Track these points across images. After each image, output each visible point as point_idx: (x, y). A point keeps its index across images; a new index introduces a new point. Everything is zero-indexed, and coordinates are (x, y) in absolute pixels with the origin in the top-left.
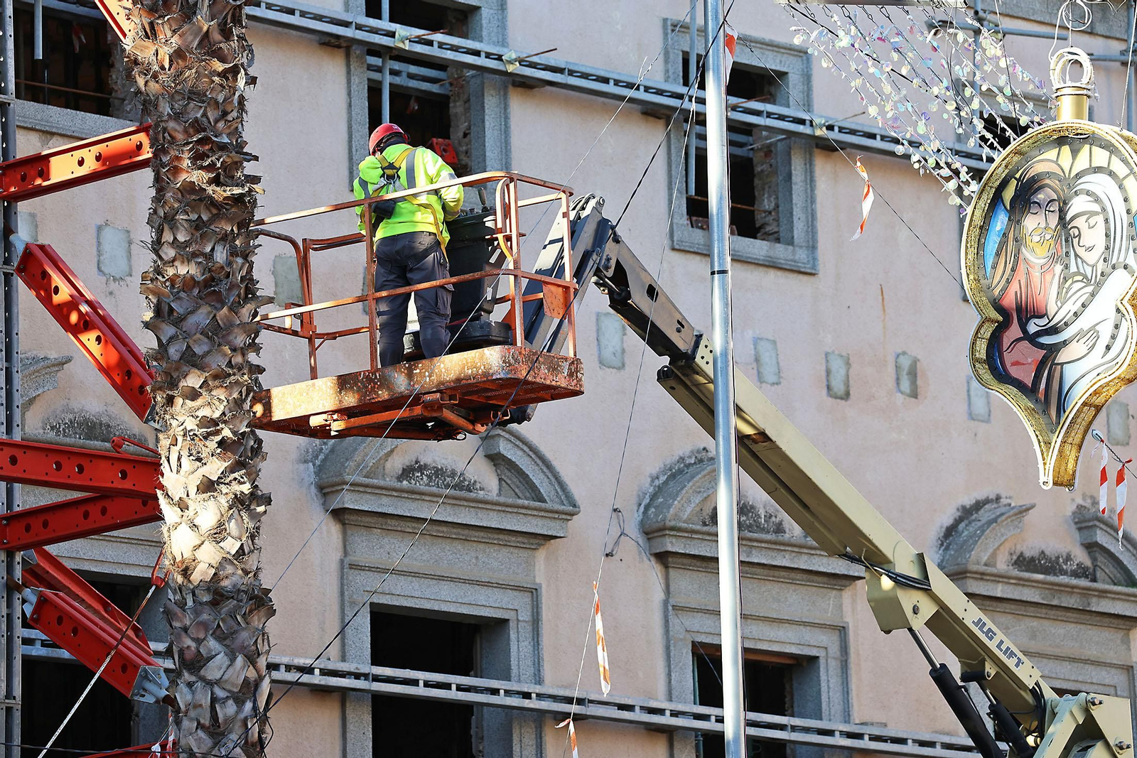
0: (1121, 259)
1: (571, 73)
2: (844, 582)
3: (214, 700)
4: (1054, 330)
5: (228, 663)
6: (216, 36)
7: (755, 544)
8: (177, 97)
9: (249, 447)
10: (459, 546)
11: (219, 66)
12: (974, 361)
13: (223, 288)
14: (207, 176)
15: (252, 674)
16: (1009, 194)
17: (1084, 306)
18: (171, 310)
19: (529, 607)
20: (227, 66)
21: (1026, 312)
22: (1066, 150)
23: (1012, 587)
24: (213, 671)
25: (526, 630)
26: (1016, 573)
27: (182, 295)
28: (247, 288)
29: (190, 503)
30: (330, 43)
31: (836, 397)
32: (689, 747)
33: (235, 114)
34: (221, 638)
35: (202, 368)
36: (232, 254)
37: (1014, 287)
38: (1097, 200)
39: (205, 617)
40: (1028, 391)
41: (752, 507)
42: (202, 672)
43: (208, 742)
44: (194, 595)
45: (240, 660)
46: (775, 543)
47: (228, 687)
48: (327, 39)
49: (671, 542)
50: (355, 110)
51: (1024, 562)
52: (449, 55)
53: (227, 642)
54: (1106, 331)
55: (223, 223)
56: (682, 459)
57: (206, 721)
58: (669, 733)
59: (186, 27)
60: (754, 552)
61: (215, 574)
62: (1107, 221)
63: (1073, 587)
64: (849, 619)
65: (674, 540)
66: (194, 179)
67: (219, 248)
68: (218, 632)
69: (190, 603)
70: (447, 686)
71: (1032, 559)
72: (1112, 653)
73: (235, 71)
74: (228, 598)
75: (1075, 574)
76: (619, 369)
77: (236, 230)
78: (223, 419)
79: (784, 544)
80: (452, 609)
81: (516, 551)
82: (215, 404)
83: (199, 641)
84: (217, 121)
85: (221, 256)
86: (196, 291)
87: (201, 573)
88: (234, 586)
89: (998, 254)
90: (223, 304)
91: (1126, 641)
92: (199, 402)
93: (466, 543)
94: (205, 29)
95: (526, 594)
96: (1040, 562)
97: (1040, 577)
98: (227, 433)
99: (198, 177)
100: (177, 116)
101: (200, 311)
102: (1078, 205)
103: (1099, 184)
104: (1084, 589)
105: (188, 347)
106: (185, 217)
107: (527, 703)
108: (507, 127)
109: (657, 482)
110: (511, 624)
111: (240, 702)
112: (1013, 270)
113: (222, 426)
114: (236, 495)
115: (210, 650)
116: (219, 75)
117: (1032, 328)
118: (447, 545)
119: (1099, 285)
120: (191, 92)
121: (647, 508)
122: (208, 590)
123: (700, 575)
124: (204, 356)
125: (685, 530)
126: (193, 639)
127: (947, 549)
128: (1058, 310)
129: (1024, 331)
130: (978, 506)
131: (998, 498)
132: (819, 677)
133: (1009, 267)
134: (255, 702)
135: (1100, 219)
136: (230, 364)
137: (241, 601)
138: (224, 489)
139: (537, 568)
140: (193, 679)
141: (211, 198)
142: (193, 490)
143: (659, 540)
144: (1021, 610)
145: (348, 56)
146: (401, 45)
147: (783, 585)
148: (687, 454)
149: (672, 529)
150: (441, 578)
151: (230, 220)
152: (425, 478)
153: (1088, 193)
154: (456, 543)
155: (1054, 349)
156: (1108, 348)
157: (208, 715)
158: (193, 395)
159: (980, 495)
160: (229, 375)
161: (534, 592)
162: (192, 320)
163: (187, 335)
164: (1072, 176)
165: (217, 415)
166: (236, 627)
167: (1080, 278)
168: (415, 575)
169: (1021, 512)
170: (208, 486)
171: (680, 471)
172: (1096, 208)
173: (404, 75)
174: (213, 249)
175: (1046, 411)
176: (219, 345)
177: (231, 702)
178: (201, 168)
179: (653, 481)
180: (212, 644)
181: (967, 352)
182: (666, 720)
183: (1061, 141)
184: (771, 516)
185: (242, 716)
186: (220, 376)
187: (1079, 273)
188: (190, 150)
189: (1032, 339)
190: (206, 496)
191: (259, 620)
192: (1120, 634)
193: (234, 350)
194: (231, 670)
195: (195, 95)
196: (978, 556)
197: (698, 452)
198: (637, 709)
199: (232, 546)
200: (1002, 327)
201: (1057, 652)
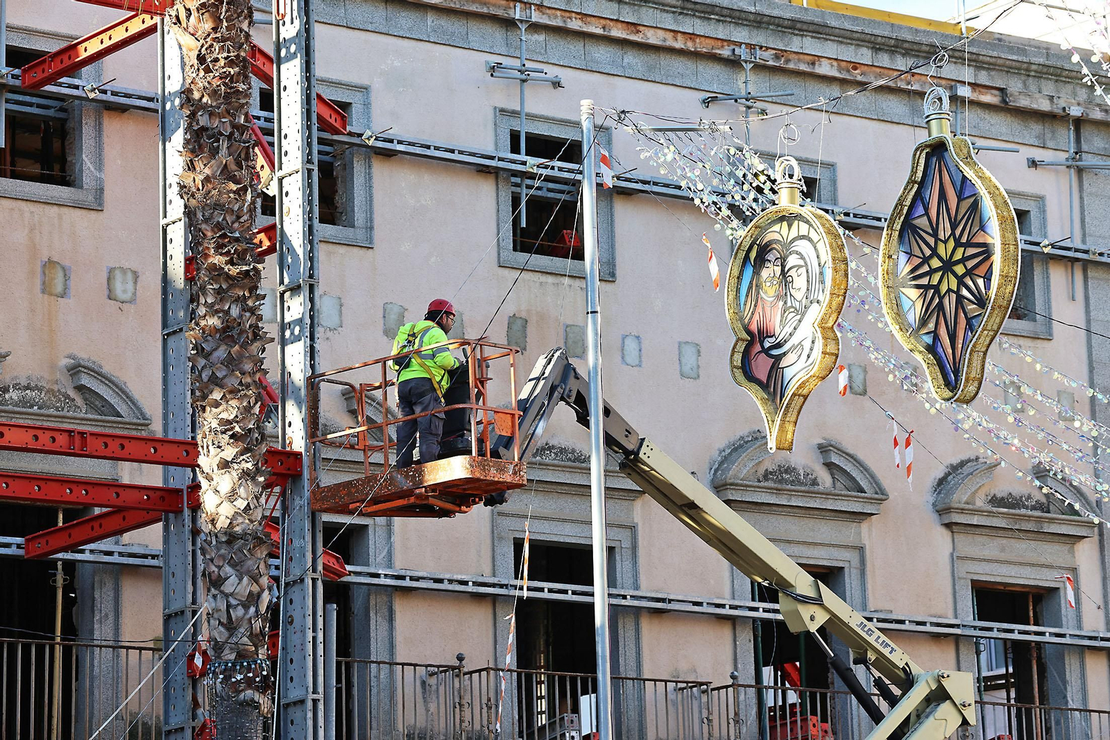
0: (815, 297)
1: (655, 184)
2: (862, 517)
3: (229, 606)
4: (779, 346)
5: (238, 581)
6: (233, 167)
7: (793, 493)
8: (207, 208)
9: (254, 438)
10: (578, 499)
11: (234, 187)
12: (733, 367)
13: (235, 333)
14: (224, 259)
15: (255, 588)
16: (753, 255)
17: (795, 329)
18: (203, 349)
19: (629, 539)
20: (239, 186)
21: (763, 334)
22: (785, 223)
23: (984, 517)
24: (228, 587)
25: (627, 554)
26: (989, 508)
27: (209, 338)
28: (254, 332)
29: (214, 476)
30: (483, 170)
31: (856, 394)
32: (747, 629)
33: (245, 218)
34: (233, 565)
35: (222, 387)
36: (244, 310)
37: (756, 317)
38: (802, 258)
39: (223, 551)
40: (764, 386)
41: (794, 469)
42: (222, 588)
43: (226, 634)
44: (217, 537)
45: (245, 579)
46: (808, 492)
47: (239, 598)
48: (481, 168)
49: (732, 494)
50: (502, 214)
51: (996, 501)
52: (566, 175)
53: (238, 568)
54: (807, 345)
55: (237, 290)
56: (742, 438)
57: (224, 620)
58: (732, 620)
59: (213, 162)
60: (793, 498)
61: (230, 523)
62: (807, 272)
63: (1029, 517)
64: (866, 542)
65: (734, 492)
66: (216, 262)
67: (233, 307)
68: (232, 562)
69: (214, 543)
70: (565, 592)
71: (1003, 499)
72: (1061, 560)
73: (245, 189)
74: (238, 539)
75: (1034, 508)
76: (695, 379)
77: (247, 294)
78: (236, 420)
79: (814, 493)
80: (573, 541)
81: (619, 501)
82: (230, 411)
83: (219, 568)
84: (233, 223)
85: (235, 312)
86: (218, 335)
87: (222, 523)
88: (243, 531)
89: (747, 296)
90: (236, 343)
91: (1072, 552)
92: (221, 408)
93: (583, 497)
94: (224, 162)
95: (628, 530)
96: (1008, 500)
97: (1006, 510)
98: (237, 429)
99: (218, 260)
100: (206, 221)
101: (220, 349)
102: (792, 261)
103: (803, 246)
104: (1037, 517)
105: (213, 372)
106: (211, 287)
107: (623, 602)
108: (612, 221)
109: (723, 454)
110: (617, 550)
111: (246, 607)
112: (755, 306)
113: (235, 424)
114: (243, 470)
115: (227, 574)
116: (234, 192)
117: (767, 345)
118: (569, 499)
119: (803, 315)
120: (215, 204)
121: (716, 471)
122: (225, 533)
123: (755, 515)
124: (222, 379)
125: (742, 485)
126: (216, 566)
127: (939, 493)
128: (781, 332)
129: (762, 346)
130: (962, 464)
131: (977, 458)
132: (844, 580)
133: (753, 303)
134: (257, 607)
135: (803, 270)
136: (241, 383)
137: (247, 540)
138: (236, 466)
139: (635, 513)
140: (217, 592)
141: (227, 274)
142: (216, 468)
143: (724, 492)
144: (994, 533)
145: (497, 178)
146: (531, 170)
147: (817, 520)
148: (746, 434)
149: (732, 484)
150: (564, 520)
151: (243, 288)
152: (553, 455)
153: (797, 253)
154: (575, 497)
155: (778, 358)
156: (809, 357)
157: (226, 616)
158: (216, 404)
159: (964, 457)
160: (240, 391)
161: (633, 528)
162: (216, 354)
163: (212, 365)
164: (788, 241)
165: (232, 417)
166: (243, 558)
167: (792, 310)
168: (546, 519)
169: (990, 468)
170: (225, 465)
171: (741, 446)
172: (801, 262)
173: (545, 189)
174: (230, 307)
175: (774, 401)
176: (233, 371)
177: (240, 607)
178: (221, 254)
179: (720, 453)
180: (228, 569)
181: (728, 362)
182: (726, 611)
183: (782, 219)
184: (808, 474)
185: (248, 616)
186: (233, 392)
187: (792, 307)
188: (214, 242)
189: (766, 351)
190: (223, 471)
191: (261, 553)
192: (1067, 547)
193: (243, 373)
194: (239, 586)
195: (217, 206)
196: (960, 497)
197: (754, 432)
198: (705, 604)
199: (241, 504)
200: (750, 345)
201: (1021, 560)
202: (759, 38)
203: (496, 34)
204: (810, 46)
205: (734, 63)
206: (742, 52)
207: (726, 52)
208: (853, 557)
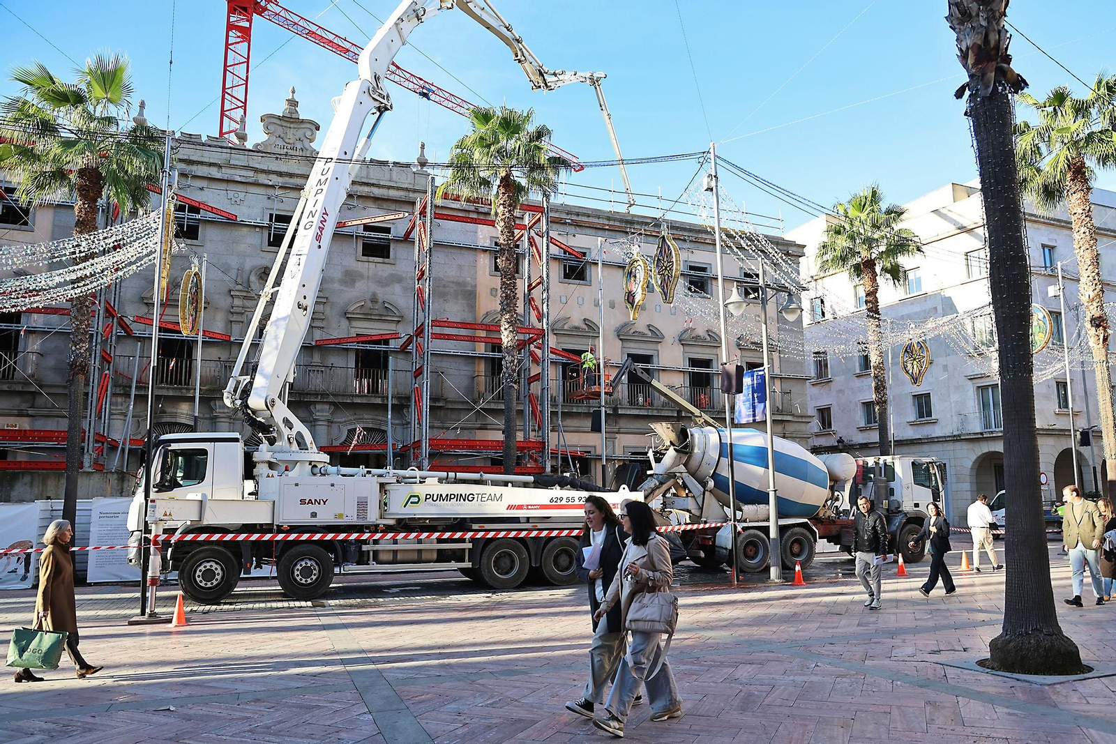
25: (656, 356)
81: (650, 344)
95: (654, 351)
107: (657, 368)
110: (652, 355)
198: (676, 368)
202: (691, 234)
203: (624, 235)
204: (704, 236)
205: (685, 240)
206: (686, 238)
207: (682, 238)
208: (716, 357)
